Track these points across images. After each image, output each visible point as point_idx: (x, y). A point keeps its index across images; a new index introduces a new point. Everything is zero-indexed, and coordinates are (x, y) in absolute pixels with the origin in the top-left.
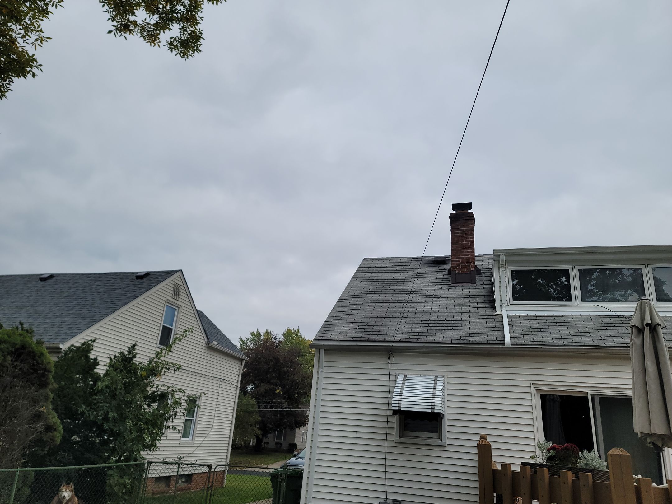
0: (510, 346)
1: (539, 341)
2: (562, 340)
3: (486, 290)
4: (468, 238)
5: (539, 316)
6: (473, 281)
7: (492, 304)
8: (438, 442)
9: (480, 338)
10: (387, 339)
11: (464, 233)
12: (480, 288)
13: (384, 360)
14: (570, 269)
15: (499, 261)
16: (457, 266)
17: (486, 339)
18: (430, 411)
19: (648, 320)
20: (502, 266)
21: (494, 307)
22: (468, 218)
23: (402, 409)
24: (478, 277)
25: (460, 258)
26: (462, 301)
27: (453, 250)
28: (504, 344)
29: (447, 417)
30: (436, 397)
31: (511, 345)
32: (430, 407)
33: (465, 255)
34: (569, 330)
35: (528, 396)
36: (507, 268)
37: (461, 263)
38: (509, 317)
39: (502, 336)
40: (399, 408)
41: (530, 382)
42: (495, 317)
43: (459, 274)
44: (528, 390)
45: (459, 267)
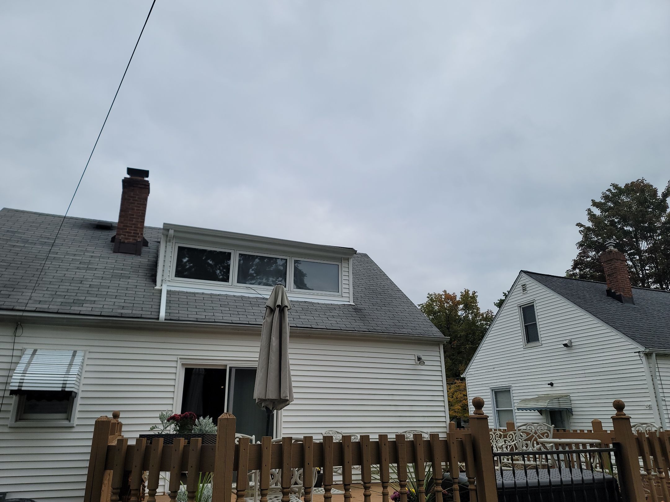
0: (164, 321)
1: (193, 317)
2: (214, 317)
3: (150, 263)
4: (139, 207)
5: (198, 293)
6: (137, 253)
7: (153, 278)
8: (65, 423)
9: (134, 312)
10: (17, 308)
11: (136, 200)
12: (143, 260)
13: (10, 332)
14: (232, 252)
15: (167, 236)
16: (123, 235)
17: (141, 312)
18: (60, 389)
19: (279, 303)
20: (170, 241)
21: (154, 281)
22: (143, 186)
23: (23, 389)
24: (144, 249)
25: (127, 226)
26: (122, 272)
27: (121, 216)
28: (158, 319)
29: (80, 395)
30: (70, 373)
31: (165, 319)
32: (61, 385)
33: (134, 224)
34: (221, 308)
35: (173, 370)
36: (174, 243)
37: (128, 232)
38: (169, 292)
39: (157, 310)
40: (20, 388)
41: (177, 356)
42: (153, 291)
43: (124, 243)
44: (174, 364)
45: (125, 235)
